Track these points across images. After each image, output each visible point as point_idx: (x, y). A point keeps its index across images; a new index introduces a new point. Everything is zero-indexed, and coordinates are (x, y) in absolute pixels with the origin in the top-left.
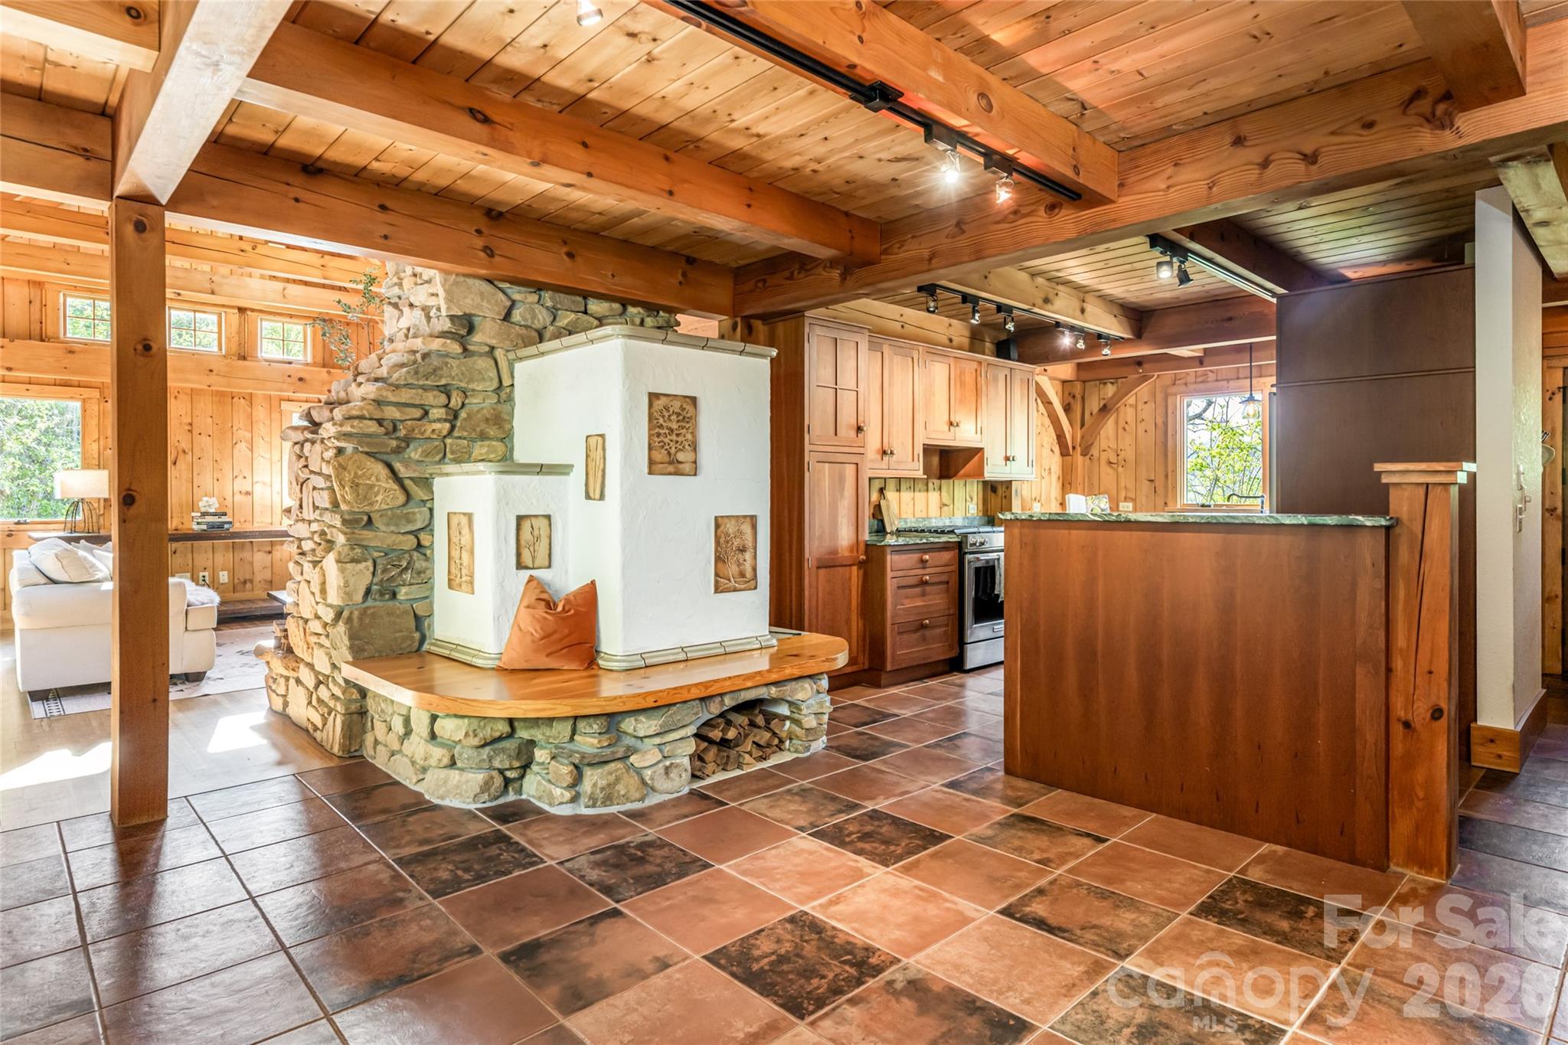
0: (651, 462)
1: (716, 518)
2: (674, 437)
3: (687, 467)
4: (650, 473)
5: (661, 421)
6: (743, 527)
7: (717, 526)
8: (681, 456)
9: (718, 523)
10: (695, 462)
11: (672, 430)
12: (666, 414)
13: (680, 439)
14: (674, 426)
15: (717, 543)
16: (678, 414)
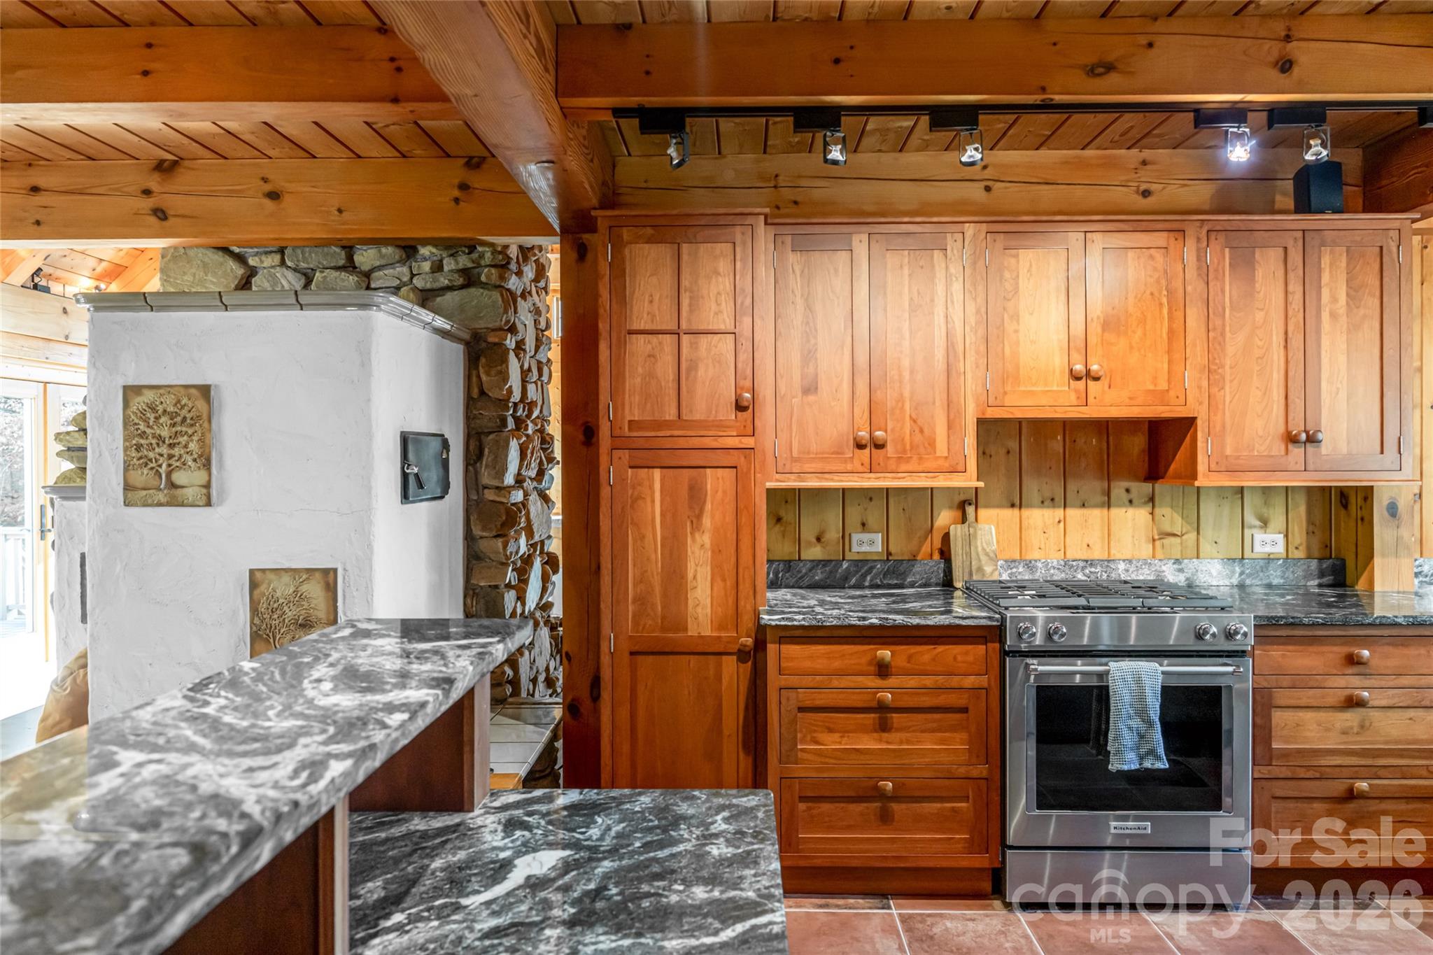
0: (128, 487)
1: (252, 572)
2: (164, 450)
3: (190, 493)
4: (127, 504)
5: (142, 427)
6: (304, 588)
7: (254, 585)
8: (179, 478)
9: (255, 580)
10: (208, 486)
11: (160, 439)
12: (151, 416)
13: (176, 451)
14: (165, 433)
15: (254, 610)
16: (172, 416)
